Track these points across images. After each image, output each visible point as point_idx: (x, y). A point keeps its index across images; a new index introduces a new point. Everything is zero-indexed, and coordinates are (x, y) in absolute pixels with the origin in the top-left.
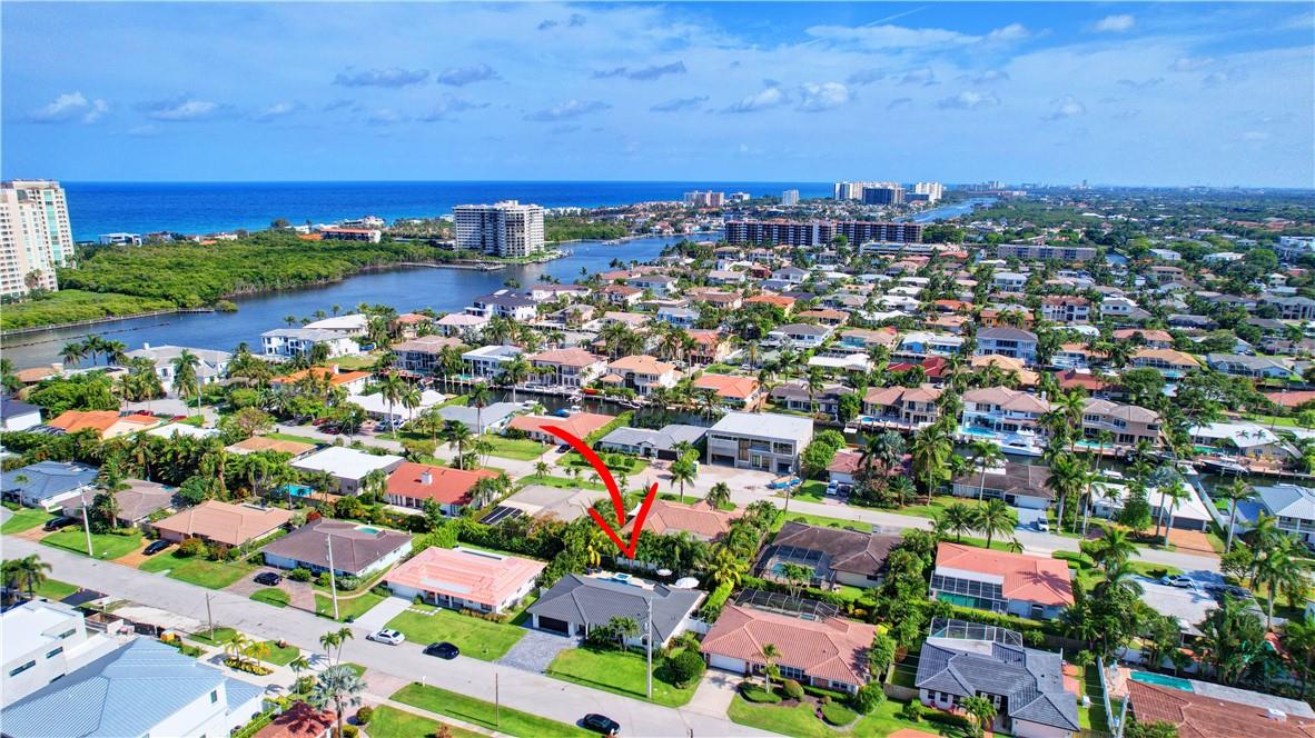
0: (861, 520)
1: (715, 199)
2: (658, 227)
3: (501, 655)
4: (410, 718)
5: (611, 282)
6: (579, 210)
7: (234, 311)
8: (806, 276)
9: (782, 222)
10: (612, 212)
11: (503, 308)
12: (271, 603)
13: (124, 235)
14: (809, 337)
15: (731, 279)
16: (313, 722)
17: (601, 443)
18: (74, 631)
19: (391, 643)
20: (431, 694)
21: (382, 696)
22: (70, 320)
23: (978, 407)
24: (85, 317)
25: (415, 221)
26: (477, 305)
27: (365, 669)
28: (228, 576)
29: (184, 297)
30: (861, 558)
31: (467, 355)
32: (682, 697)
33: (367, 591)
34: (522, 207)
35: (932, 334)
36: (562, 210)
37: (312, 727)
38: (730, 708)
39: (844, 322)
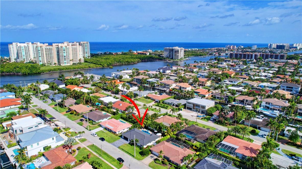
0: (214, 127)
1: (233, 47)
2: (214, 54)
3: (112, 142)
4: (87, 151)
5: (193, 66)
6: (198, 49)
7: (112, 68)
8: (245, 67)
9: (248, 53)
10: (205, 50)
11: (164, 70)
12: (80, 125)
13: (100, 52)
14: (234, 82)
15: (223, 67)
16: (68, 147)
17: (164, 102)
18: (41, 123)
19: (94, 136)
20: (95, 147)
21: (86, 145)
22: (83, 68)
23: (266, 103)
24: (85, 68)
25: (159, 51)
26: (159, 70)
27: (87, 140)
28: (76, 118)
29: (104, 65)
30: (203, 136)
31: (148, 80)
32: (142, 158)
33: (97, 125)
34: (179, 48)
35: (269, 83)
36: (193, 49)
37: (67, 148)
38: (150, 163)
39: (247, 79)
